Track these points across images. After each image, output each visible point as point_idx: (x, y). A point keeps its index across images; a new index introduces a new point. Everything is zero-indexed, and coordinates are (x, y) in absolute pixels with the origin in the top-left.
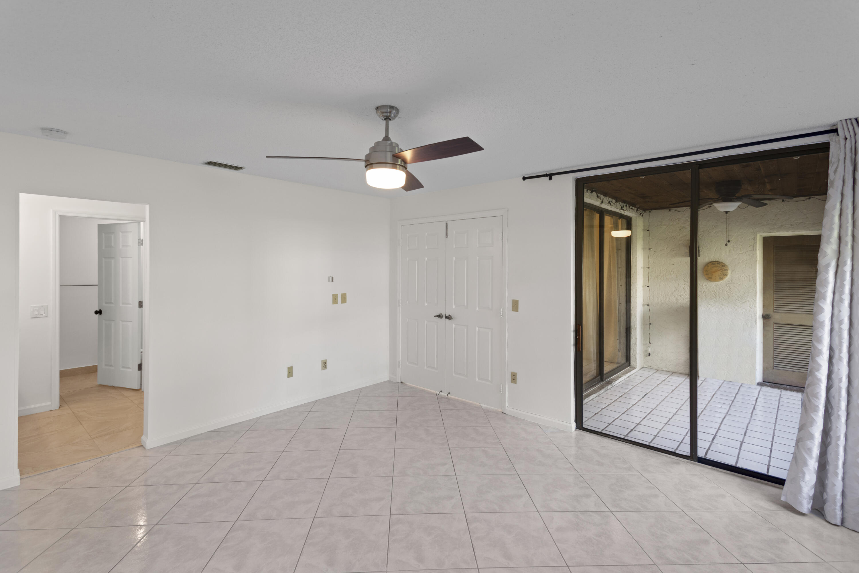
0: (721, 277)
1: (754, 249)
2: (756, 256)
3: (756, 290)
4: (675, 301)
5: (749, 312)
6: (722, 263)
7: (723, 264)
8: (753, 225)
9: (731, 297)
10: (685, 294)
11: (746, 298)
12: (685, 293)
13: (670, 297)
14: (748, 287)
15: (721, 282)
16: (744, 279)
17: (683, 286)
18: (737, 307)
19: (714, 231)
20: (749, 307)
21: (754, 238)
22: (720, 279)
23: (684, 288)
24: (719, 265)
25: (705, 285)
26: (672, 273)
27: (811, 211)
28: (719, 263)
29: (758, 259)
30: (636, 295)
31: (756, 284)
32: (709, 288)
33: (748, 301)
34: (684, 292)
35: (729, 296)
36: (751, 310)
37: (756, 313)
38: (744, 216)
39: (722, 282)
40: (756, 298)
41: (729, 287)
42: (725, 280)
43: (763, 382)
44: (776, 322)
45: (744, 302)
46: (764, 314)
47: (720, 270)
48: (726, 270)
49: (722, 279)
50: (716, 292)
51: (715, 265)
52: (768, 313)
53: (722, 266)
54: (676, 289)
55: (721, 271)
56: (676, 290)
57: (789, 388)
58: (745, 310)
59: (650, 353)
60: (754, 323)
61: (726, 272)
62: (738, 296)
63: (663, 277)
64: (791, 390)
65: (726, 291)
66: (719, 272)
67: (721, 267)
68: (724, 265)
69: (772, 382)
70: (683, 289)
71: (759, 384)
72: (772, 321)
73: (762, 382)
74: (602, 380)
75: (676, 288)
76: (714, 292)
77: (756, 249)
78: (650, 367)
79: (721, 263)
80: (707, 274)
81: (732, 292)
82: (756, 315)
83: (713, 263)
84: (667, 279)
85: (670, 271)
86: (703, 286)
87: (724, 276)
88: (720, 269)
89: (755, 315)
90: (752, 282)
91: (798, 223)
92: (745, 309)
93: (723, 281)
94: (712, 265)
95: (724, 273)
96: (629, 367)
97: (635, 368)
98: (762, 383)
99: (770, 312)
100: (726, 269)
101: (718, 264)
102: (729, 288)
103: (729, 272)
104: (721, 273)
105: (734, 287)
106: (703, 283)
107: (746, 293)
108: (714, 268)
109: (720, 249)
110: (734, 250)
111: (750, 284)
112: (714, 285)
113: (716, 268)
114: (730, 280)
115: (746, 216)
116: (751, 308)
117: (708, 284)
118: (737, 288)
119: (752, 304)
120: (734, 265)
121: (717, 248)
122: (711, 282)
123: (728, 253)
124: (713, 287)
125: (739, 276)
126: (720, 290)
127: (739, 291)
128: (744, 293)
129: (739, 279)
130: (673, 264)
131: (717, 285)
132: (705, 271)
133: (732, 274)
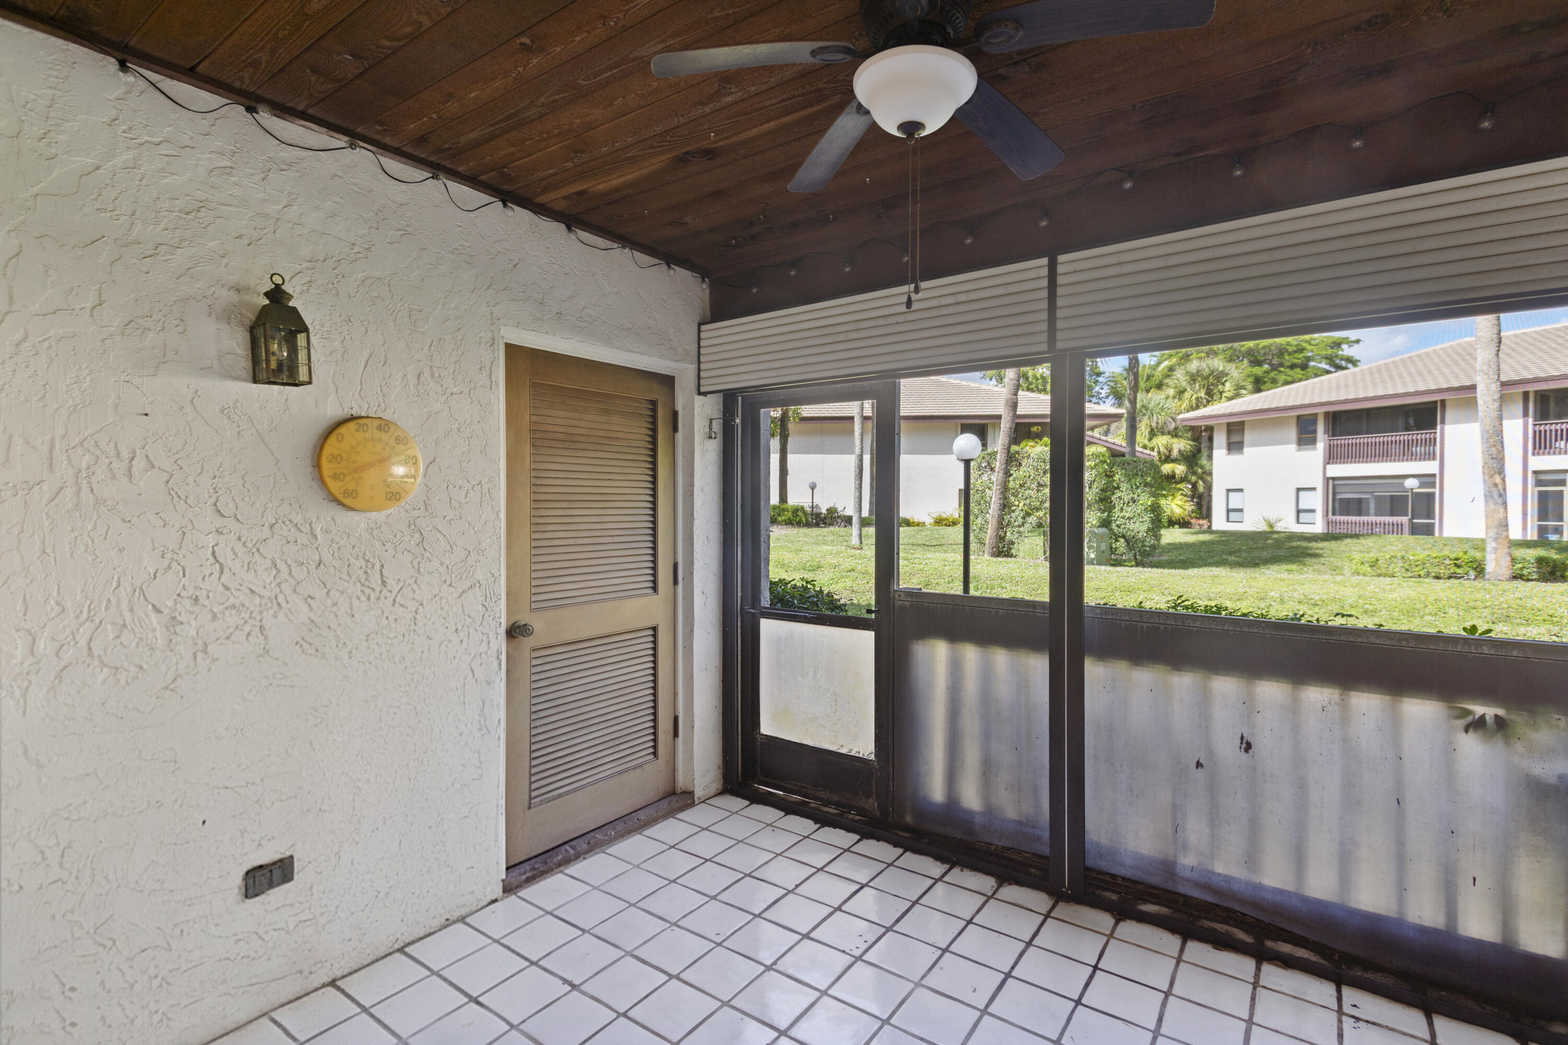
0: (393, 489)
1: (494, 382)
3: (499, 539)
4: (158, 634)
6: (395, 426)
7: (398, 433)
8: (488, 288)
9: (424, 575)
10: (223, 585)
11: (471, 572)
12: (224, 579)
13: (127, 615)
14: (476, 529)
16: (465, 494)
17: (211, 540)
20: (480, 607)
21: (493, 339)
22: (390, 499)
23: (214, 553)
24: (384, 436)
26: (139, 465)
31: (498, 515)
32: (342, 543)
34: (216, 575)
37: (500, 625)
38: (462, 242)
39: (395, 511)
40: (499, 570)
41: (419, 530)
44: (537, 644)
46: (513, 622)
47: (391, 456)
48: (408, 460)
50: (370, 560)
51: (368, 435)
53: (399, 440)
54: (166, 562)
56: (169, 567)
60: (496, 664)
61: (408, 465)
63: (69, 492)
64: (578, 856)
65: (408, 552)
67: (392, 443)
68: (400, 434)
70: (212, 560)
72: (527, 644)
75: (168, 556)
76: (362, 560)
77: (497, 385)
79: (392, 428)
80: (332, 478)
81: (427, 555)
83: (362, 421)
84: (99, 502)
85: (125, 455)
86: (316, 535)
87: (401, 485)
88: (389, 451)
89: (498, 634)
90: (489, 507)
93: (397, 507)
94: (357, 430)
99: (523, 615)
100: (407, 452)
101: (380, 428)
102: (417, 535)
103: (419, 470)
105: (434, 532)
106: (317, 518)
107: (471, 553)
108: (365, 447)
109: (385, 362)
110: (433, 375)
111: (483, 517)
112: (362, 525)
113: (374, 446)
114: (422, 503)
115: (469, 247)
116: (487, 610)
117: (338, 522)
118: (444, 536)
119: (488, 595)
120: (433, 444)
121: (373, 355)
122: (351, 513)
123: (412, 387)
124: (358, 535)
125: (451, 486)
126: (384, 548)
127: (451, 546)
128: (467, 552)
129: (449, 500)
130: (146, 415)
131: (376, 524)
132: (330, 462)
133: (428, 477)
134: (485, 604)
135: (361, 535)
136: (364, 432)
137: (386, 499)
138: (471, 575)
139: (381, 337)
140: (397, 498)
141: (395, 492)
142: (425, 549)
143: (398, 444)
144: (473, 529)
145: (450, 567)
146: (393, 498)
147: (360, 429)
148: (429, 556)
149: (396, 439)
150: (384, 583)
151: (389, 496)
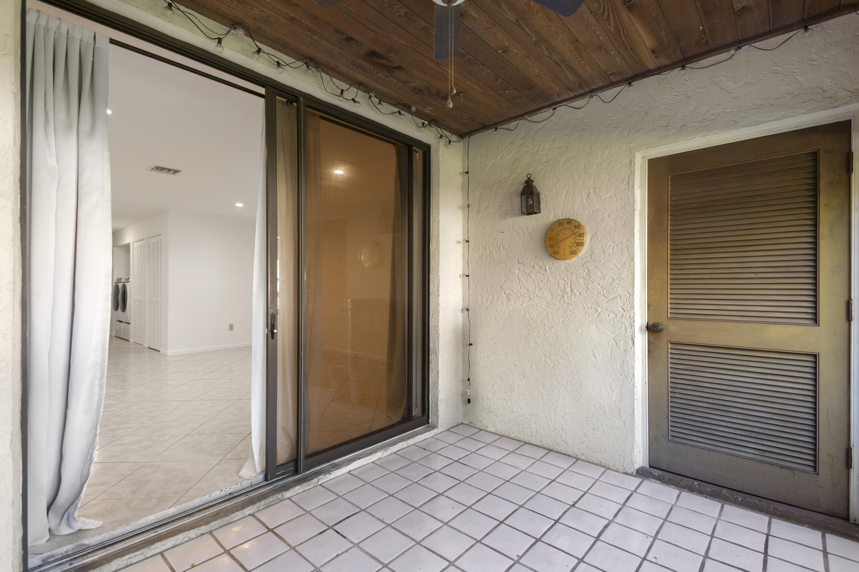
0: (574, 249)
1: (631, 185)
2: (634, 200)
3: (633, 273)
4: (505, 300)
5: (621, 318)
6: (575, 221)
8: (628, 134)
9: (591, 289)
10: (520, 287)
11: (615, 290)
12: (520, 285)
13: (499, 293)
14: (618, 267)
15: (573, 260)
16: (613, 250)
17: (517, 272)
18: (600, 309)
19: (564, 159)
20: (621, 309)
21: (631, 162)
22: (572, 254)
23: (517, 276)
24: (570, 226)
25: (550, 268)
26: (502, 248)
27: (743, 82)
28: (569, 221)
29: (638, 206)
30: (439, 291)
31: (633, 259)
32: (556, 273)
33: (619, 297)
34: (518, 284)
35: (587, 288)
36: (624, 314)
37: (634, 321)
38: (613, 118)
39: (575, 259)
40: (633, 290)
41: (587, 268)
42: (580, 256)
43: (650, 466)
44: (674, 340)
45: (611, 299)
46: (651, 323)
47: (572, 234)
48: (582, 235)
49: (574, 253)
50: (567, 281)
51: (563, 227)
52: (657, 320)
53: (576, 227)
54: (507, 278)
55: (574, 236)
56: (507, 280)
57: (697, 487)
58: (613, 315)
59: (470, 398)
60: (630, 342)
61: (581, 238)
62: (602, 286)
63: (488, 257)
64: (701, 492)
65: (583, 278)
66: (570, 241)
67: (573, 229)
68: (577, 224)
69: (665, 469)
70: (517, 278)
71: (641, 473)
72: (665, 337)
73: (648, 467)
74: (296, 472)
75: (507, 276)
76: (563, 281)
77: (633, 186)
78: (471, 423)
79: (573, 222)
80: (551, 246)
81: (591, 279)
82: (634, 326)
83: (561, 222)
84: (493, 260)
85: (499, 244)
86: (546, 270)
87: (578, 247)
88: (571, 232)
89: (632, 326)
90: (627, 255)
91: (714, 114)
92: (614, 313)
93: (577, 257)
94: (559, 226)
95: (578, 241)
96: (426, 425)
97: (434, 427)
98: (647, 472)
99: (662, 320)
100: (581, 232)
101: (568, 223)
102: (587, 270)
103: (587, 239)
104: (573, 241)
105: (595, 268)
106: (547, 263)
107: (615, 280)
108: (562, 232)
109: (573, 193)
110: (595, 193)
111: (623, 260)
112: (563, 266)
113: (566, 231)
114: (589, 255)
115: (616, 118)
116: (625, 311)
117: (554, 264)
118: (600, 271)
119: (625, 303)
120: (595, 226)
121: (568, 192)
122: (559, 261)
123: (585, 201)
124: (561, 270)
125: (604, 246)
126: (572, 276)
127: (604, 276)
128: (613, 280)
129: (603, 252)
130: (502, 232)
131: (569, 265)
132: (549, 240)
133: (592, 242)
134: (623, 308)
135: (563, 270)
136: (562, 226)
137: (570, 254)
138: (615, 291)
139: (572, 182)
140: (575, 253)
141: (574, 251)
142: (590, 277)
143: (575, 229)
144: (617, 267)
145: (603, 286)
146: (573, 253)
147: (560, 225)
148: (593, 280)
149: (575, 227)
150: (572, 291)
151: (571, 253)
